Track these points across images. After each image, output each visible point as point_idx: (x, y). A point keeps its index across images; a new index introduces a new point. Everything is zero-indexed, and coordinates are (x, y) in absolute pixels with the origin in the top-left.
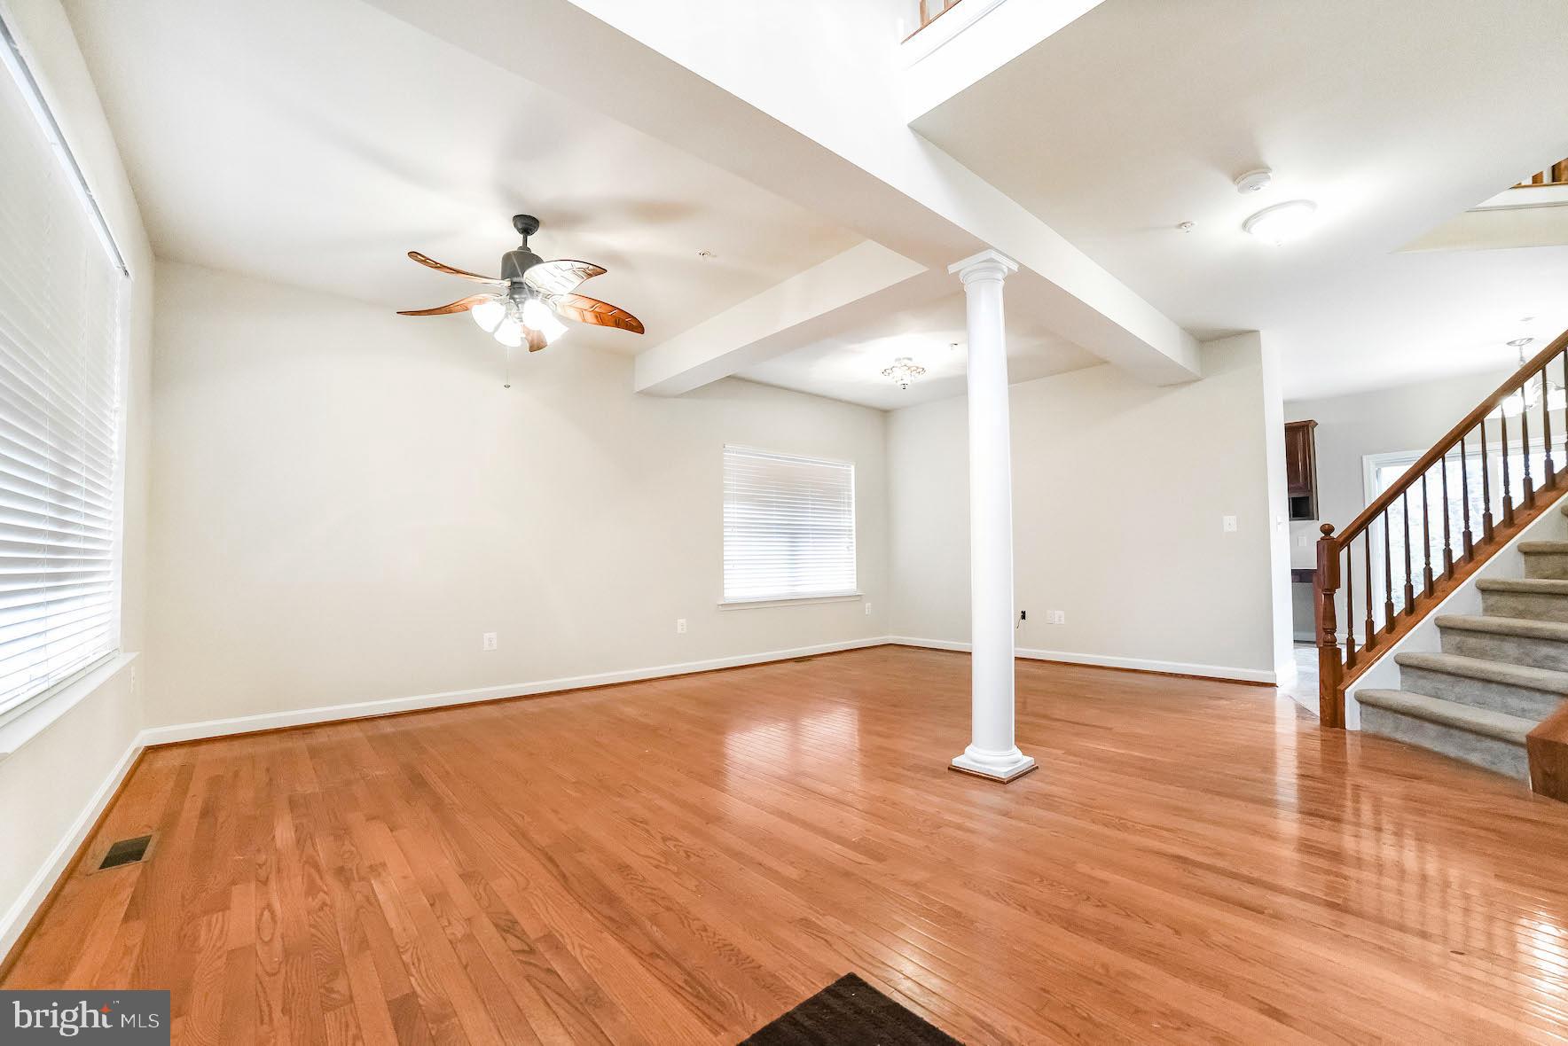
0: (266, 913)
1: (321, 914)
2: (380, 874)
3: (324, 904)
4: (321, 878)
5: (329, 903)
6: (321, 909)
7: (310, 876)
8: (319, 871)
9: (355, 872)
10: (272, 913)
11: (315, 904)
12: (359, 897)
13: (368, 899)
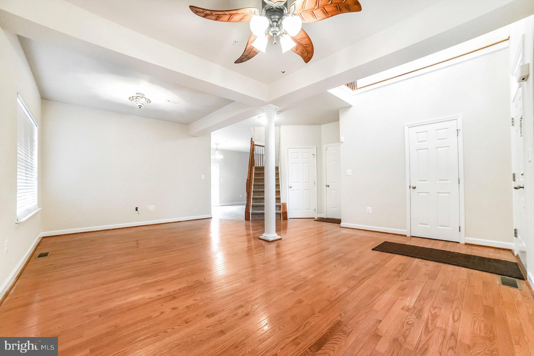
0: (456, 319)
1: (437, 306)
2: (408, 306)
3: (434, 308)
4: (428, 319)
5: (432, 308)
6: (436, 307)
7: (432, 324)
8: (427, 323)
9: (415, 312)
10: (453, 317)
11: (437, 310)
12: (421, 303)
13: (420, 301)
